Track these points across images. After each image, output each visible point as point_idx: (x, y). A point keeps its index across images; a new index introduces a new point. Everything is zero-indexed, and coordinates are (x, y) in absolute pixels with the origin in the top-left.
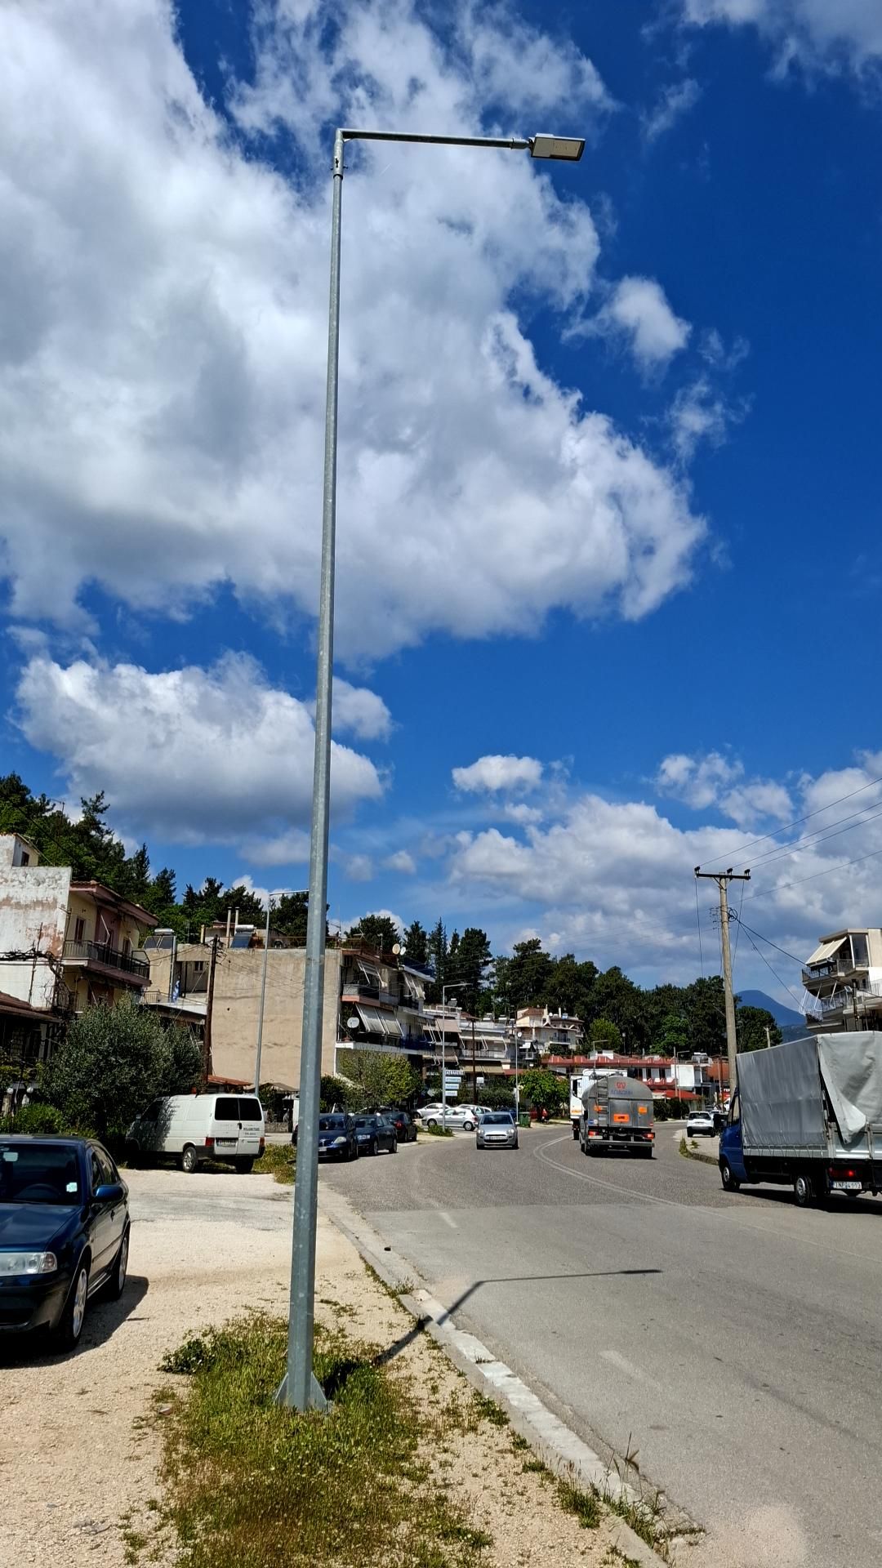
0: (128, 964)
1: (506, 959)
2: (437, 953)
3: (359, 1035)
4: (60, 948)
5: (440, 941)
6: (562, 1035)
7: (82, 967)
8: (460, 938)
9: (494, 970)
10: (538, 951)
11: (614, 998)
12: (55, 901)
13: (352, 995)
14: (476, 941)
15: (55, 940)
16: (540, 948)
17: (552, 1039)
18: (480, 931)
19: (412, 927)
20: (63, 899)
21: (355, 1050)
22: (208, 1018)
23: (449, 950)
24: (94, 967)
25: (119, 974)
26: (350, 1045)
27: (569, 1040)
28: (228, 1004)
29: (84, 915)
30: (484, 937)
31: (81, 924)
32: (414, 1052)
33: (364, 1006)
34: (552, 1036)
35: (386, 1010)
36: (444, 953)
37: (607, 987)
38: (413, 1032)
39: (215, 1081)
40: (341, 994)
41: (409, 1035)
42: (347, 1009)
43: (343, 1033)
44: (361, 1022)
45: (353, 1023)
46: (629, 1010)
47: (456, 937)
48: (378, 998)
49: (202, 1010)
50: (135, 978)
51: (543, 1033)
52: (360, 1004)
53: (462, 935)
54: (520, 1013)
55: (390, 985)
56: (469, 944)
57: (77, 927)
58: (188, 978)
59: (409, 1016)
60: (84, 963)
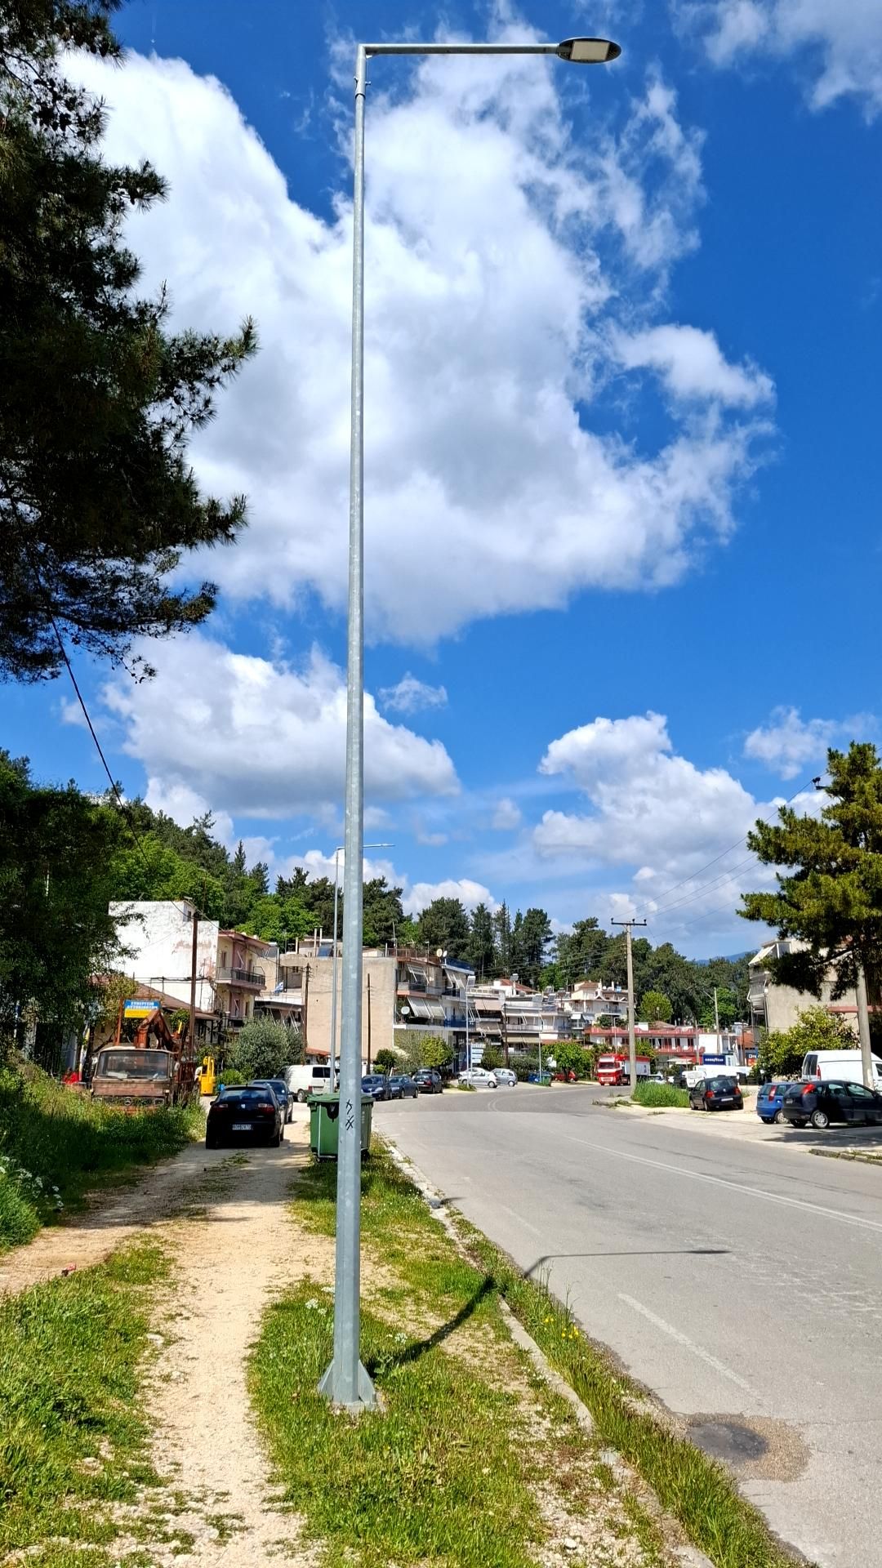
0: (250, 977)
1: (566, 936)
2: (502, 931)
3: (411, 1019)
4: (214, 973)
5: (504, 920)
6: (614, 1007)
7: (228, 984)
8: (523, 917)
9: (556, 946)
10: (595, 928)
11: (665, 972)
12: (210, 943)
13: (404, 990)
14: (538, 919)
15: (211, 968)
16: (597, 926)
17: (604, 1011)
18: (542, 911)
19: (478, 908)
20: (215, 942)
21: (407, 1031)
22: (304, 1008)
23: (513, 929)
24: (234, 984)
25: (248, 985)
26: (403, 1026)
27: (620, 1011)
28: (317, 997)
29: (226, 950)
30: (545, 916)
31: (224, 955)
32: (457, 1029)
33: (414, 998)
34: (603, 1007)
35: (433, 999)
36: (508, 931)
37: (659, 962)
38: (457, 1014)
39: (310, 1052)
40: (397, 990)
41: (454, 1017)
42: (401, 1000)
43: (399, 1018)
44: (411, 1010)
45: (405, 1011)
46: (681, 983)
47: (519, 916)
48: (424, 991)
49: (299, 1002)
50: (256, 986)
51: (594, 1005)
52: (411, 997)
53: (524, 915)
54: (577, 986)
55: (436, 979)
56: (531, 923)
57: (223, 957)
58: (290, 978)
59: (453, 1002)
60: (229, 982)
